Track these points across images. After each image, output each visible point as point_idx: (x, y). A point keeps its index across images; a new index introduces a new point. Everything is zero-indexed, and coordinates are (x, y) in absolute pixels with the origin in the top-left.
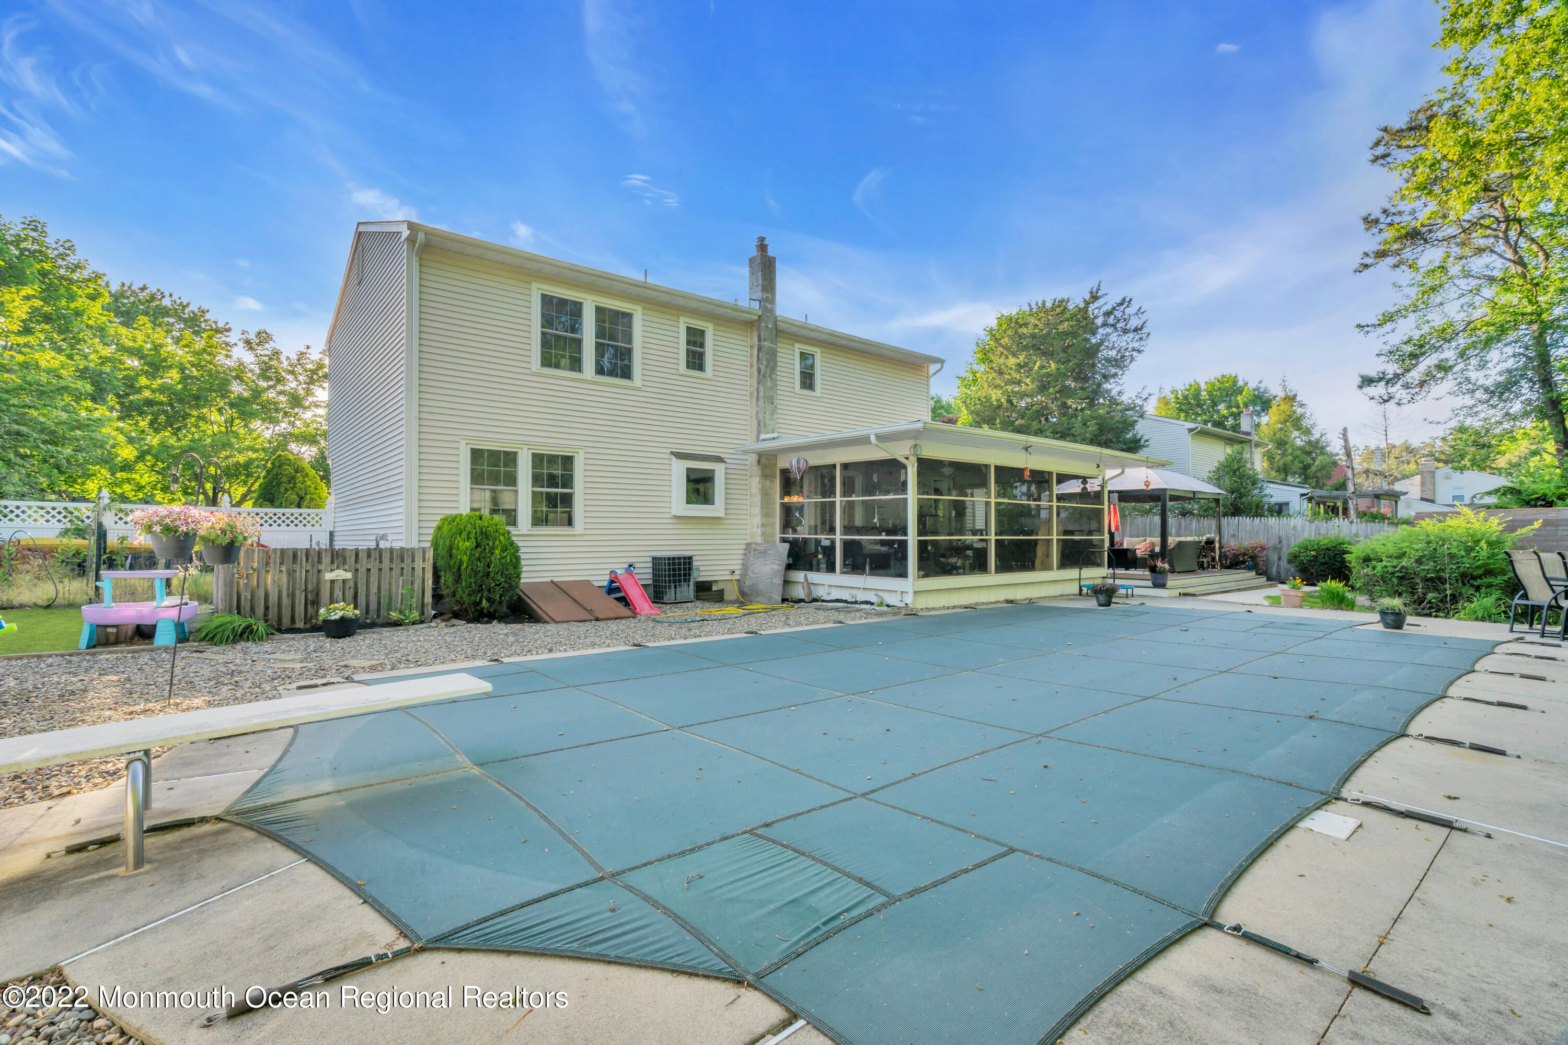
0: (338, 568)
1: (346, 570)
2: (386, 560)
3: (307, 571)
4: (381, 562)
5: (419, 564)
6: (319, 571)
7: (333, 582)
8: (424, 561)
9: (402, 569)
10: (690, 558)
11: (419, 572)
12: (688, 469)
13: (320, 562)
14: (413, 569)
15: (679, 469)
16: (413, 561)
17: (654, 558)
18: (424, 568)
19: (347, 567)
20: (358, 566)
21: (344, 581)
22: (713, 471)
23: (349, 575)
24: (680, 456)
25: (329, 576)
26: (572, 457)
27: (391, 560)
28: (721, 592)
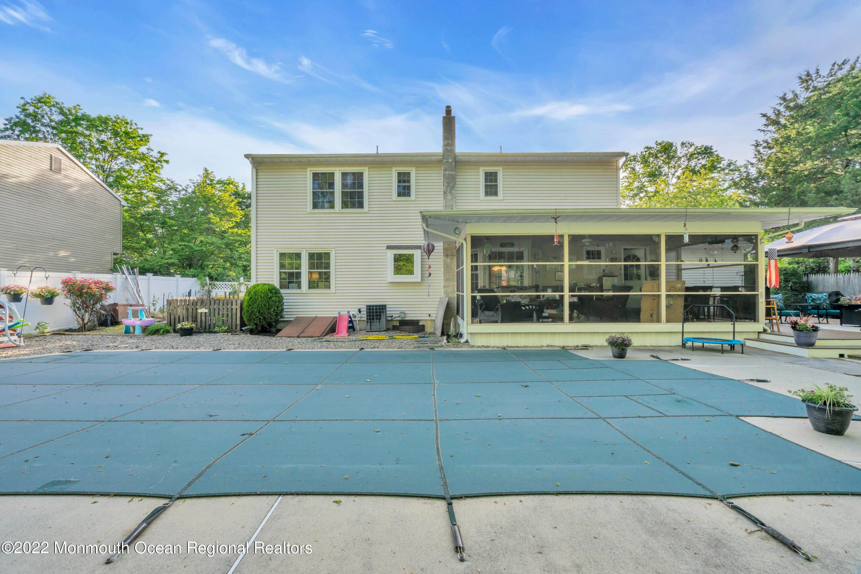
0: (203, 307)
1: (206, 309)
2: (221, 304)
3: (192, 309)
4: (219, 305)
5: (234, 307)
6: (197, 309)
7: (201, 313)
8: (236, 305)
9: (228, 308)
10: (385, 306)
11: (234, 311)
12: (395, 255)
13: (197, 305)
14: (232, 308)
15: (391, 254)
16: (232, 305)
17: (367, 306)
18: (236, 308)
19: (206, 307)
20: (210, 307)
21: (206, 313)
22: (413, 255)
23: (207, 311)
24: (389, 247)
25: (199, 311)
26: (330, 253)
27: (223, 305)
28: (423, 326)
